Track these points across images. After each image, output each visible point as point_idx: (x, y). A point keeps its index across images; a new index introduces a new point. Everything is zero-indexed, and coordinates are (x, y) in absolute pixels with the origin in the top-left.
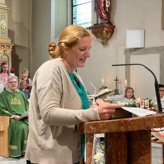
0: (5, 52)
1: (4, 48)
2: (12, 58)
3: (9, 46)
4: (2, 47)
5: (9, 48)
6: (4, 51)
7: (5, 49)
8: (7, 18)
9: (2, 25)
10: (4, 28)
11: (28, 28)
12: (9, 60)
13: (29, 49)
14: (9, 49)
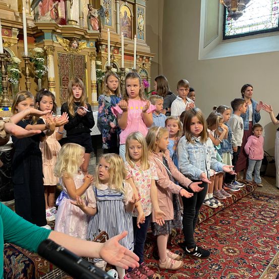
0: (145, 66)
1: (143, 59)
2: (151, 76)
3: (148, 58)
4: (141, 59)
5: (149, 60)
6: (143, 64)
7: (144, 62)
8: (145, 13)
9: (139, 23)
10: (142, 28)
11: (157, 34)
12: (148, 78)
13: (159, 64)
14: (148, 62)
